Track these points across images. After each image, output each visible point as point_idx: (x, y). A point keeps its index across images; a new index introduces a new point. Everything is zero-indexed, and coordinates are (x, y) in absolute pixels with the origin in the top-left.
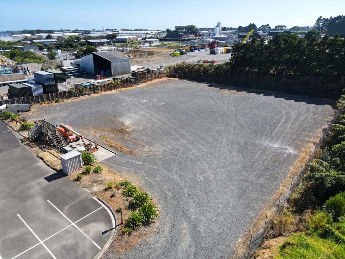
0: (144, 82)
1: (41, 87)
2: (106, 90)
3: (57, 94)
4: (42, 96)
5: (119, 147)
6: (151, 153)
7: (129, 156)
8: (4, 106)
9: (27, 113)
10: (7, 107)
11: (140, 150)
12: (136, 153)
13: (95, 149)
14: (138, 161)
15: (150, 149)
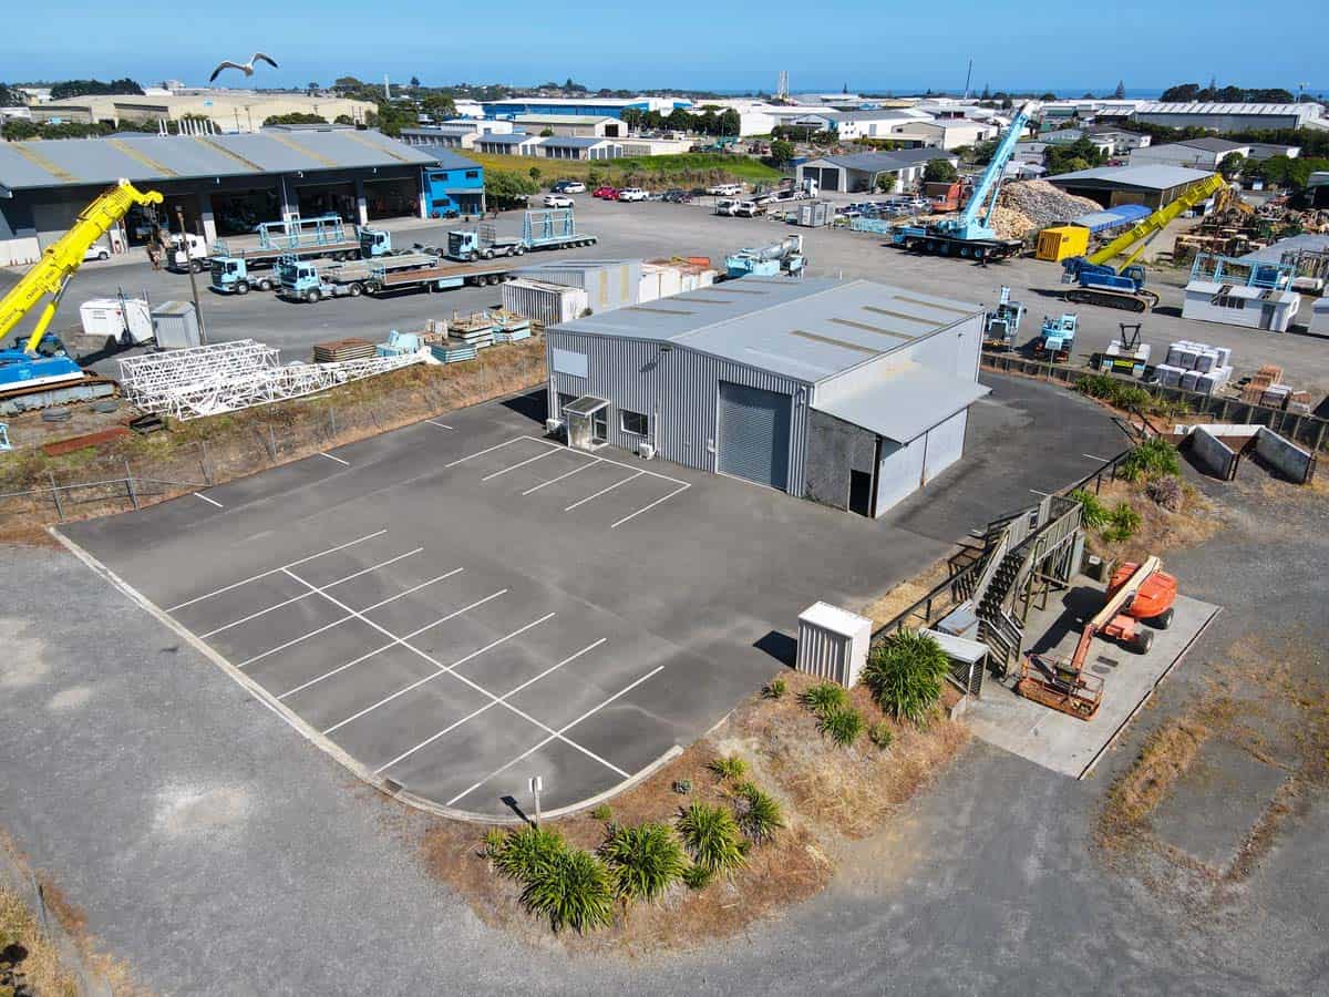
5: (1150, 775)
6: (1173, 911)
7: (1080, 825)
8: (1249, 430)
9: (1271, 487)
10: (1255, 438)
11: (1187, 863)
12: (1130, 848)
13: (1087, 710)
14: (1046, 864)
15: (1215, 901)
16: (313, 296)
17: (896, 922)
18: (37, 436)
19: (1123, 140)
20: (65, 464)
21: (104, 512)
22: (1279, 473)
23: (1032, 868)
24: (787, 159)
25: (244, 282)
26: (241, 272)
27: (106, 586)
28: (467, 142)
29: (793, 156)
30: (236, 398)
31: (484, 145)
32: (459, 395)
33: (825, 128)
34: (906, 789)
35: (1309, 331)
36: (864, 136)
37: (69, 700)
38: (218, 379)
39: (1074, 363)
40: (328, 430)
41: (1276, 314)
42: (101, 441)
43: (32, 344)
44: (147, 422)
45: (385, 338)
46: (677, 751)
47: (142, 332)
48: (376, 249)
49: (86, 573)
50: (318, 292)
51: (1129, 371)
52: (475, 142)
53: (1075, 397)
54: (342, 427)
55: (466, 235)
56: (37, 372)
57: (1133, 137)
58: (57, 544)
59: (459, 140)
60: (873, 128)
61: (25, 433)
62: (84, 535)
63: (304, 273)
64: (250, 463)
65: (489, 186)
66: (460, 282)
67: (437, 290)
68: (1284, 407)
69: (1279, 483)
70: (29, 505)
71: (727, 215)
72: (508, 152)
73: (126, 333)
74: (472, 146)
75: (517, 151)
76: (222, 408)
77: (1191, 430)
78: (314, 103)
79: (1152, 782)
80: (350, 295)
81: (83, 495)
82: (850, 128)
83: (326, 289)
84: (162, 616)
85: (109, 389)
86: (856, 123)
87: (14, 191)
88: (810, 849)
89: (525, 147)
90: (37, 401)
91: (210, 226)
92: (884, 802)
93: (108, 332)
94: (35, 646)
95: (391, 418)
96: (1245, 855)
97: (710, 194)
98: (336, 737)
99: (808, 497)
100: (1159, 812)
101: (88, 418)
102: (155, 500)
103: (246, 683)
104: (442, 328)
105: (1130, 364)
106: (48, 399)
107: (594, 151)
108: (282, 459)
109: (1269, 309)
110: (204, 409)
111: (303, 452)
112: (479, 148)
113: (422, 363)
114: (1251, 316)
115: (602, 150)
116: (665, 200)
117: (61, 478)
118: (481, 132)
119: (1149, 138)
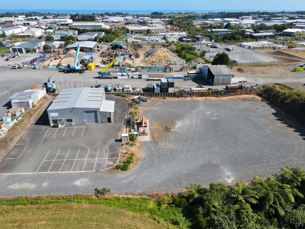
0: (232, 95)
1: (159, 88)
2: (198, 96)
3: (167, 94)
4: (158, 93)
5: (155, 138)
6: (164, 147)
7: (154, 144)
8: (138, 96)
9: (144, 103)
10: (139, 97)
11: (162, 143)
12: (158, 144)
13: (147, 134)
14: (154, 148)
15: (166, 145)
17: (148, 158)
22: (144, 101)
23: (153, 149)
29: (3, 44)
32: (25, 126)
33: (2, 33)
34: (139, 148)
35: (134, 78)
36: (12, 34)
39: (113, 92)
41: (129, 76)
46: (120, 154)
51: (120, 91)
53: (116, 97)
60: (13, 31)
64: (6, 151)
68: (140, 92)
69: (145, 102)
77: (133, 98)
79: (156, 138)
82: (8, 32)
86: (9, 31)
88: (137, 156)
92: (139, 150)
95: (19, 134)
96: (165, 140)
99: (102, 123)
100: (158, 140)
104: (10, 115)
105: (120, 90)
108: (10, 147)
109: (128, 76)
111: (12, 145)
113: (15, 122)
114: (126, 77)
119: (77, 31)
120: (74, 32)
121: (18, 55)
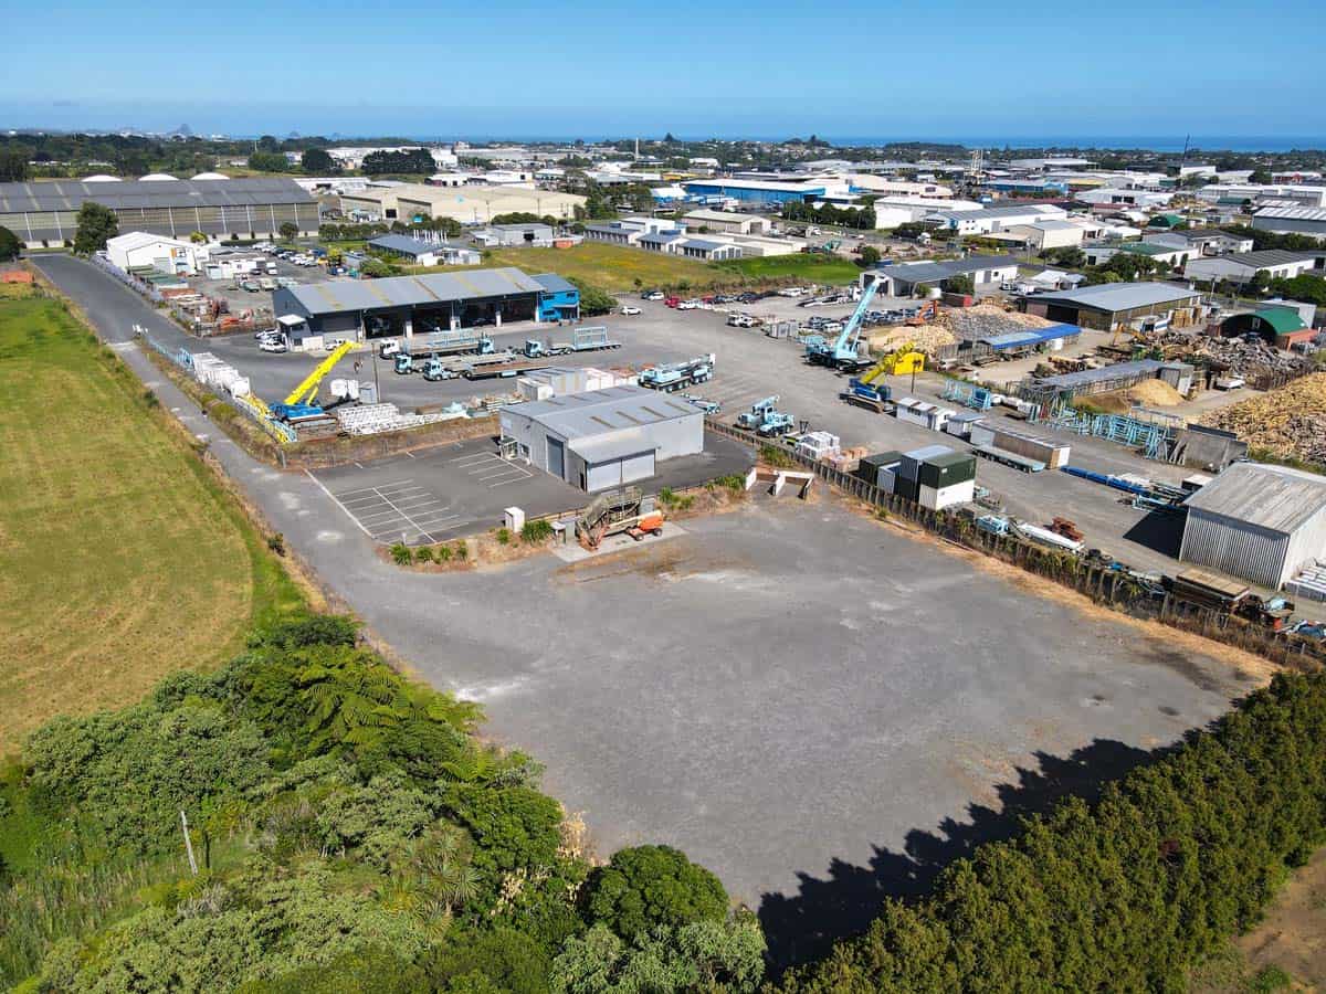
1: (892, 475)
3: (909, 506)
5: (587, 563)
7: (554, 569)
12: (561, 574)
13: (596, 550)
14: (533, 574)
16: (438, 378)
18: (306, 437)
19: (1225, 243)
20: (313, 448)
21: (324, 466)
24: (874, 262)
25: (410, 368)
26: (409, 363)
27: (319, 488)
28: (632, 239)
30: (379, 428)
31: (643, 242)
32: (474, 433)
33: (946, 226)
34: (516, 557)
35: (948, 430)
36: (986, 232)
37: (302, 513)
38: (373, 420)
40: (412, 443)
41: (932, 421)
42: (327, 441)
43: (308, 402)
44: (344, 435)
45: (449, 405)
47: (354, 395)
48: (485, 350)
49: (314, 484)
50: (441, 376)
51: (793, 445)
52: (637, 240)
53: (753, 454)
54: (417, 443)
55: (534, 343)
56: (309, 413)
57: (1233, 241)
58: (306, 474)
59: (626, 237)
61: (303, 436)
62: (317, 473)
63: (434, 367)
64: (378, 454)
65: (582, 302)
66: (515, 373)
67: (501, 377)
68: (835, 467)
70: (300, 461)
71: (734, 325)
72: (659, 248)
73: (348, 395)
74: (634, 242)
75: (665, 248)
76: (372, 432)
78: (537, 196)
80: (457, 378)
81: (317, 459)
82: (971, 225)
83: (445, 374)
84: (333, 497)
85: (333, 421)
86: (977, 221)
87: (315, 315)
89: (671, 246)
90: (308, 424)
91: (409, 329)
93: (339, 395)
94: (296, 500)
95: (440, 441)
96: (591, 579)
97: (779, 295)
98: (369, 529)
100: (580, 570)
101: (325, 432)
102: (341, 464)
103: (350, 515)
104: (478, 401)
105: (793, 441)
106: (312, 423)
107: (716, 253)
108: (392, 453)
109: (929, 416)
110: (365, 432)
111: (400, 451)
112: (639, 245)
113: (461, 418)
114: (924, 420)
115: (724, 253)
116: (738, 300)
117: (311, 453)
118: (648, 231)
119: (1251, 242)
120: (1233, 244)
121: (851, 297)
